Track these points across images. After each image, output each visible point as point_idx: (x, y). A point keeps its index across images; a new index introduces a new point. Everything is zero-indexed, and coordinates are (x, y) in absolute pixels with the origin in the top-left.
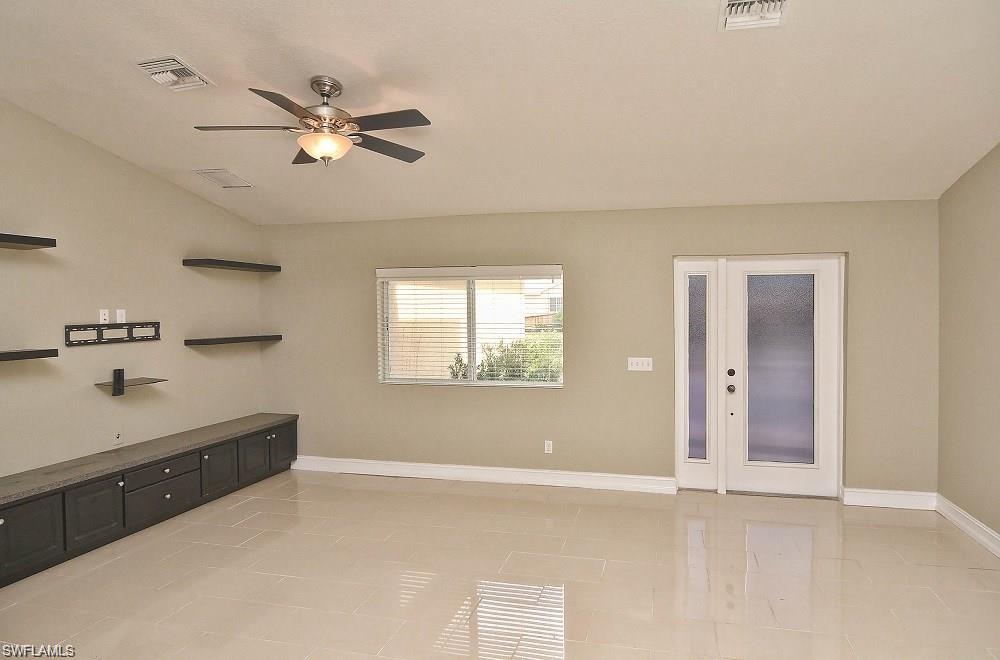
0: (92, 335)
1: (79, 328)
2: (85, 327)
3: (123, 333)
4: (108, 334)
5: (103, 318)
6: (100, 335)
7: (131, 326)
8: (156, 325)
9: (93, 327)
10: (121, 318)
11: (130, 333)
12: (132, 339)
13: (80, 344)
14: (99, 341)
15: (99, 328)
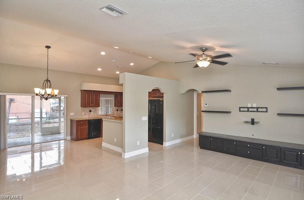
0: (246, 109)
1: (243, 108)
2: (244, 108)
3: (255, 110)
4: (250, 110)
5: (249, 106)
6: (248, 110)
7: (258, 108)
8: (266, 108)
9: (246, 108)
10: (255, 106)
11: (257, 110)
12: (258, 111)
13: (243, 111)
14: (248, 111)
15: (248, 108)
